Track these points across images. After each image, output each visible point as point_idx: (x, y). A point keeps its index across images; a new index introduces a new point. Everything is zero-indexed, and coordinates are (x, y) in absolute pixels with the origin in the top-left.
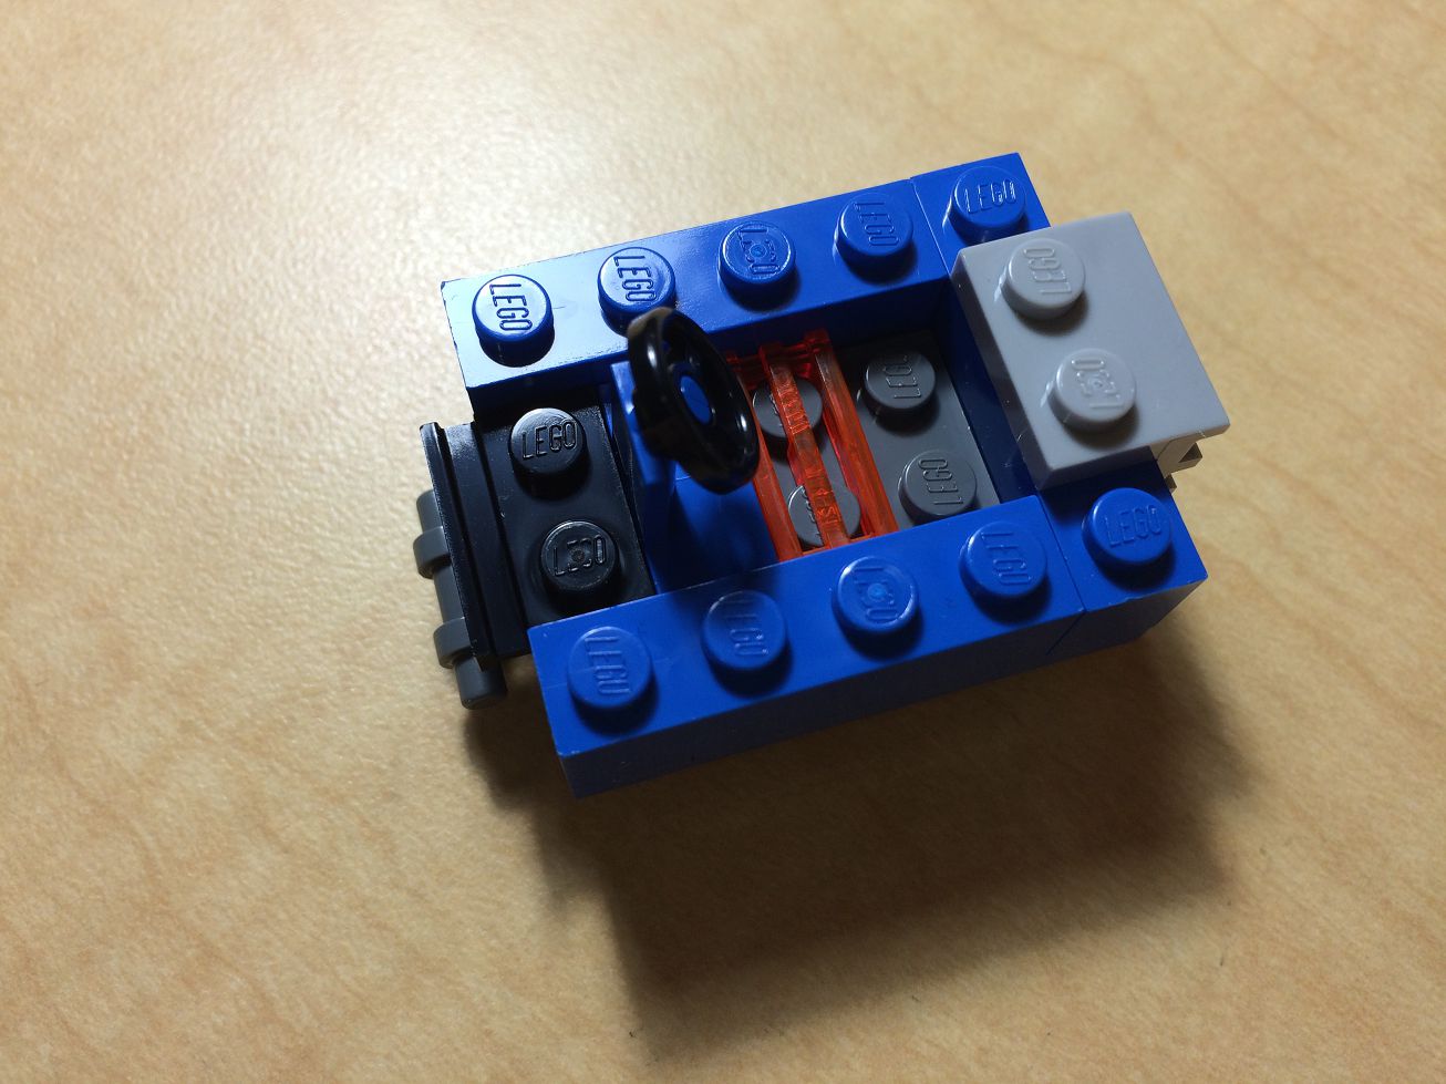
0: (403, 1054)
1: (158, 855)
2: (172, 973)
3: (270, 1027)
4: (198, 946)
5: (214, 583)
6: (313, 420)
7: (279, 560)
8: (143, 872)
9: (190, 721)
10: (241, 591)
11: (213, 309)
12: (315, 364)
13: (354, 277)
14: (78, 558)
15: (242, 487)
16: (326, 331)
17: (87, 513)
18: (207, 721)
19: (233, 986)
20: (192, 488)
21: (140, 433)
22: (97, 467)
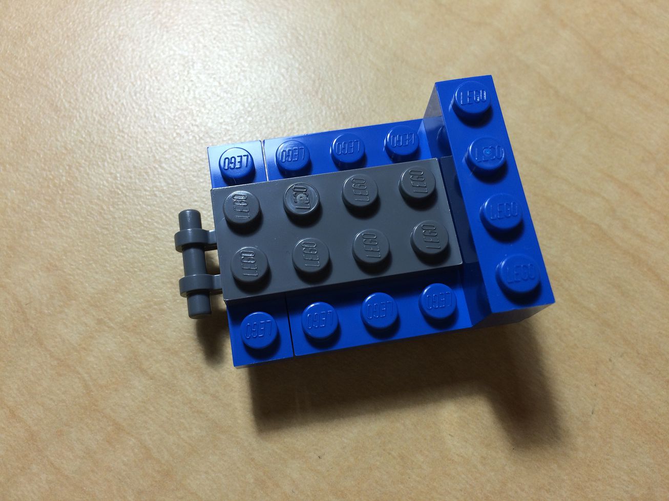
0: (213, 471)
1: (91, 383)
2: (102, 438)
3: (150, 461)
4: (113, 425)
5: (108, 252)
6: (149, 171)
7: (138, 240)
8: (84, 391)
9: (102, 319)
10: (121, 255)
11: (97, 118)
12: (149, 143)
13: (164, 100)
14: (41, 242)
15: (118, 205)
16: (153, 126)
17: (44, 221)
18: (110, 319)
19: (131, 443)
20: (94, 206)
21: (67, 180)
22: (47, 198)
